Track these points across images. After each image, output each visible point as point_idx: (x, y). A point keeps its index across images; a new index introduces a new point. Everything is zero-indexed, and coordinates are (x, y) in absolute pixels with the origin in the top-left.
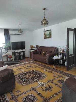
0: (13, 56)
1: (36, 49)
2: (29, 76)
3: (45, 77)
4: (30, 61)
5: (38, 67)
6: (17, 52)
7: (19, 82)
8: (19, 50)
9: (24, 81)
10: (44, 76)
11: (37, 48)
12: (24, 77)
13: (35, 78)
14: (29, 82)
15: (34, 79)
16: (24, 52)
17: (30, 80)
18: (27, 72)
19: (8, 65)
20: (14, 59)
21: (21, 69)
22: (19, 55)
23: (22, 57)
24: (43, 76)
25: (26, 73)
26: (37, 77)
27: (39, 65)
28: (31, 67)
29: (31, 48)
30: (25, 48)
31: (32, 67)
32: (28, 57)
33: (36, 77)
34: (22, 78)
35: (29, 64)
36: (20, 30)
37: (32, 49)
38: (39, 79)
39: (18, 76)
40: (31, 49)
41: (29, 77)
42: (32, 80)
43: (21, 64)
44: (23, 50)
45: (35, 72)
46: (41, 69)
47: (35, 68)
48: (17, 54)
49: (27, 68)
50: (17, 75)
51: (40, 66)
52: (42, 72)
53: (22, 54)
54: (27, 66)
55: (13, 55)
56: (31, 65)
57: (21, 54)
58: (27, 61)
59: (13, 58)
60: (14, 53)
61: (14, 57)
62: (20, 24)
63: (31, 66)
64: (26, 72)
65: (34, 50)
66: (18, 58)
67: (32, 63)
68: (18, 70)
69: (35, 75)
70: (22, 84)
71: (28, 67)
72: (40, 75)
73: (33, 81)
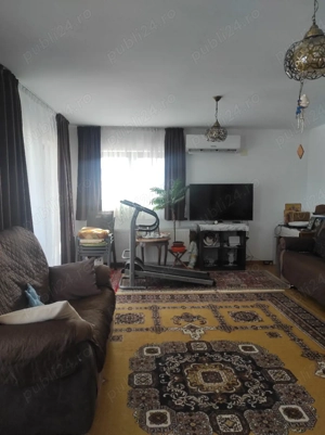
0: (191, 247)
1: (314, 227)
2: (206, 376)
3: (298, 425)
4: (265, 286)
5: (291, 335)
6: (210, 234)
7: (139, 398)
8: (220, 222)
9: (166, 402)
10: (297, 415)
11: (318, 224)
12: (181, 374)
13: (230, 406)
14: (185, 416)
15: (223, 408)
16: (241, 234)
17: (197, 408)
18: (214, 347)
19: (65, 302)
20: (193, 261)
21: (196, 323)
22: (217, 245)
23: (232, 258)
24: (289, 412)
25: (202, 354)
26: (249, 406)
27: (300, 324)
28: (249, 324)
29: (288, 218)
30: (251, 218)
31: (255, 323)
32: (266, 264)
33: (241, 400)
34: (167, 378)
35: (249, 303)
36: (217, 126)
37: (291, 224)
38: (254, 423)
39: (158, 360)
40: (287, 226)
41: (206, 385)
42: (210, 411)
43: (212, 291)
44: (241, 226)
45: (254, 363)
46: (299, 351)
47: (272, 335)
48: (209, 242)
49: (230, 321)
50: (156, 351)
51: (306, 329)
52: (294, 379)
53: (234, 242)
54: (235, 310)
55: (192, 243)
56: (258, 311)
57: (227, 242)
58: (250, 284)
59: (190, 258)
60: (197, 236)
61: (195, 252)
62: (218, 99)
63: (255, 317)
64: (205, 347)
65: (298, 228)
66: (212, 261)
67: (267, 303)
68: (182, 321)
69: (243, 381)
70: (148, 415)
71: (234, 315)
72: (274, 398)
73: (213, 421)
